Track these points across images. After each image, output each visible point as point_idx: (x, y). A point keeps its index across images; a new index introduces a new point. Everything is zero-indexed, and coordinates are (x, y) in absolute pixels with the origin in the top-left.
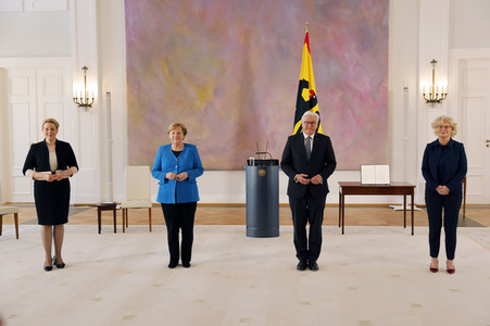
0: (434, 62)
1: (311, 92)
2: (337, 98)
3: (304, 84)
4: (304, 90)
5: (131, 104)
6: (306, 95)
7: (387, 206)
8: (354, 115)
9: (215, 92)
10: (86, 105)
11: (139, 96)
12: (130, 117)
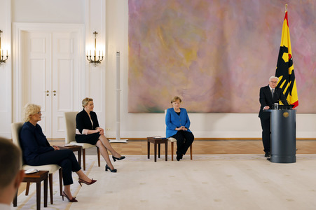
1: (289, 55)
3: (284, 50)
5: (131, 62)
8: (300, 73)
9: (198, 54)
10: (95, 62)
11: (139, 56)
12: (130, 71)
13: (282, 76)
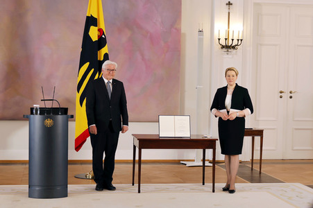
0: (229, 4)
1: (100, 30)
2: (124, 39)
4: (92, 27)
6: (94, 34)
7: (178, 162)
8: (143, 59)
13: (88, 63)
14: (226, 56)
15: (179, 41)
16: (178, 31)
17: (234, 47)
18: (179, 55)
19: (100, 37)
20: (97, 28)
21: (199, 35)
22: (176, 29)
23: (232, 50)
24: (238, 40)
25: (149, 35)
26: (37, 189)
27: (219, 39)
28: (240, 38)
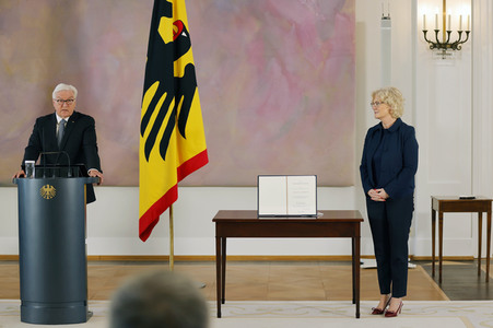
1: (178, 23)
3: (162, 9)
4: (163, 20)
6: (167, 31)
8: (284, 72)
13: (157, 83)
14: (440, 62)
15: (352, 37)
16: (350, 18)
17: (454, 46)
18: (353, 62)
19: (177, 36)
20: (171, 20)
21: (383, 25)
22: (344, 15)
23: (449, 51)
24: (460, 33)
25: (294, 27)
26: (37, 307)
27: (425, 32)
28: (464, 29)
